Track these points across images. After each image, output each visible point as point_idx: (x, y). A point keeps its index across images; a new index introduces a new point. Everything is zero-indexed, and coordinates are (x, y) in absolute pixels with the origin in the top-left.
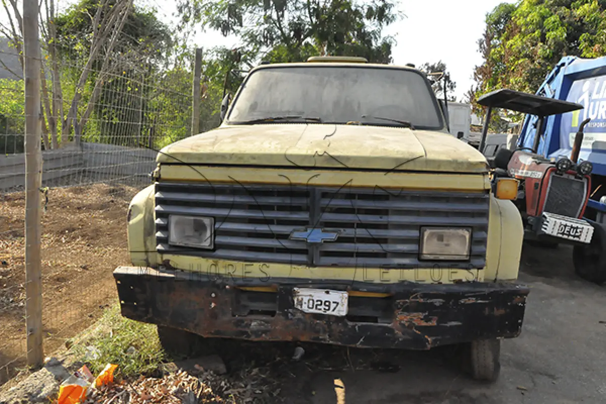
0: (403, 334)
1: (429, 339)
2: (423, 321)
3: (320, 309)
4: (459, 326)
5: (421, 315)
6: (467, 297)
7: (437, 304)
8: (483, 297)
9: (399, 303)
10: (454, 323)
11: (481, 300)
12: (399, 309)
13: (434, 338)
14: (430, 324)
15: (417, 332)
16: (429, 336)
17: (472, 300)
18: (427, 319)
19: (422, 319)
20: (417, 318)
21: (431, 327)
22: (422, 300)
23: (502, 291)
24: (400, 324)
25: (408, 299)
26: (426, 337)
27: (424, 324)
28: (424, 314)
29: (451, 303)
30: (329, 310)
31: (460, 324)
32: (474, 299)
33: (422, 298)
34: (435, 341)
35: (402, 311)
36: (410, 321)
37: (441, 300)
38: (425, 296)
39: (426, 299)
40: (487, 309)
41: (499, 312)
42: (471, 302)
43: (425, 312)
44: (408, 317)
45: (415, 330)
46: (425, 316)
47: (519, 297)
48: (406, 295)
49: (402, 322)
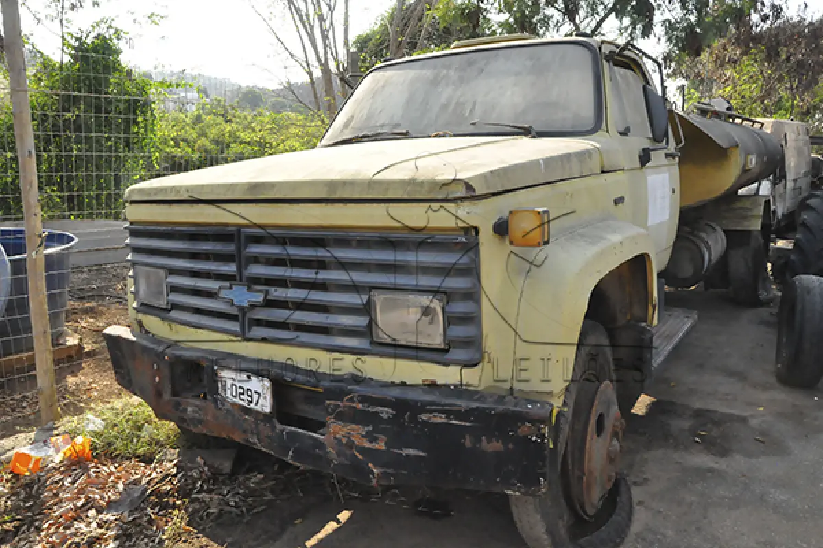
0: (339, 454)
1: (375, 471)
2: (365, 440)
3: (243, 400)
4: (421, 457)
5: (363, 430)
6: (431, 411)
7: (384, 416)
8: (459, 415)
9: (329, 405)
10: (412, 452)
11: (455, 419)
12: (331, 414)
13: (382, 470)
14: (375, 446)
15: (358, 455)
16: (376, 466)
17: (441, 418)
18: (371, 437)
19: (363, 436)
20: (357, 433)
21: (377, 450)
22: (360, 406)
23: (494, 409)
24: (335, 438)
25: (342, 401)
26: (370, 465)
27: (367, 445)
28: (366, 429)
29: (406, 417)
30: (251, 402)
31: (421, 454)
32: (443, 416)
33: (360, 402)
34: (384, 475)
35: (335, 418)
36: (348, 436)
37: (390, 411)
38: (364, 399)
39: (366, 405)
40: (467, 437)
41: (492, 446)
42: (438, 420)
43: (368, 426)
44: (345, 429)
45: (355, 453)
46: (367, 432)
47: (528, 424)
48: (338, 394)
49: (338, 436)
